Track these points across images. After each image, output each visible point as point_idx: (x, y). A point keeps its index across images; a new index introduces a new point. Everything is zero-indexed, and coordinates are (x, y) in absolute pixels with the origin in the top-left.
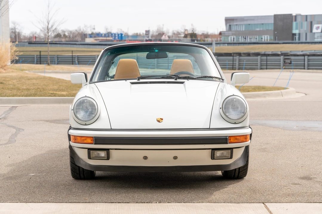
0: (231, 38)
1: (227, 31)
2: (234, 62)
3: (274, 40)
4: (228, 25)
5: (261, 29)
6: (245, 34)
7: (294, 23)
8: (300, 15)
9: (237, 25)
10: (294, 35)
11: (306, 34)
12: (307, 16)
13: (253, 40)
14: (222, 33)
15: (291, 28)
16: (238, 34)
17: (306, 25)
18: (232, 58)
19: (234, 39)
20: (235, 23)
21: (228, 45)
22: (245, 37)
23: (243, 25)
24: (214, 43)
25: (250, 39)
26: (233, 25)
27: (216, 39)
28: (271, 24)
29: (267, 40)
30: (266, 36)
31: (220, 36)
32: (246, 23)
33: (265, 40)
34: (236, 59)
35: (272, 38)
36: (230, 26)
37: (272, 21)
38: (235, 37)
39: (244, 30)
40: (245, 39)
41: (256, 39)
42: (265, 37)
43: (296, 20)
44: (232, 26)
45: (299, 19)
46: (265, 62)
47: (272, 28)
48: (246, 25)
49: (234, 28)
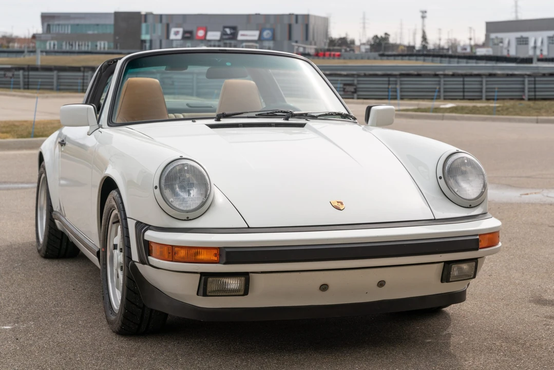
0: (50, 44)
1: (43, 34)
3: (114, 48)
4: (46, 24)
5: (96, 32)
6: (70, 39)
7: (144, 26)
8: (151, 14)
9: (59, 25)
10: (144, 41)
11: (161, 41)
12: (161, 16)
13: (83, 49)
14: (37, 36)
15: (139, 32)
16: (60, 38)
17: (160, 29)
19: (54, 45)
20: (56, 22)
21: (47, 55)
22: (71, 43)
23: (68, 25)
25: (79, 45)
26: (53, 25)
27: (26, 45)
28: (110, 25)
29: (104, 48)
30: (102, 43)
31: (33, 41)
32: (72, 22)
33: (100, 48)
35: (112, 45)
36: (49, 26)
37: (111, 21)
38: (56, 43)
39: (69, 31)
40: (71, 47)
41: (88, 46)
42: (100, 44)
43: (145, 21)
44: (51, 27)
45: (150, 19)
47: (111, 30)
48: (72, 26)
49: (54, 30)
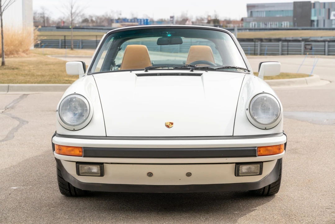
0: (252, 24)
1: (248, 17)
2: (256, 48)
3: (293, 26)
4: (250, 11)
5: (281, 16)
6: (265, 20)
7: (313, 10)
8: (318, 2)
9: (258, 11)
10: (313, 21)
11: (324, 21)
12: (324, 3)
13: (274, 27)
14: (244, 19)
15: (309, 15)
16: (259, 20)
17: (324, 12)
18: (253, 43)
19: (255, 25)
20: (256, 10)
21: (249, 31)
22: (265, 23)
23: (263, 11)
24: (236, 29)
25: (270, 25)
26: (254, 12)
27: (238, 25)
28: (291, 11)
29: (287, 26)
30: (286, 23)
31: (242, 22)
32: (267, 9)
33: (284, 26)
34: (257, 45)
35: (292, 24)
36: (251, 12)
37: (291, 8)
38: (256, 23)
39: (264, 16)
40: (265, 26)
41: (276, 25)
42: (284, 23)
43: (314, 7)
44: (253, 13)
45: (317, 6)
46: (286, 48)
47: (291, 14)
48: (266, 12)
49: (255, 15)
